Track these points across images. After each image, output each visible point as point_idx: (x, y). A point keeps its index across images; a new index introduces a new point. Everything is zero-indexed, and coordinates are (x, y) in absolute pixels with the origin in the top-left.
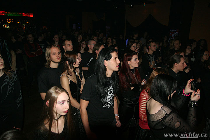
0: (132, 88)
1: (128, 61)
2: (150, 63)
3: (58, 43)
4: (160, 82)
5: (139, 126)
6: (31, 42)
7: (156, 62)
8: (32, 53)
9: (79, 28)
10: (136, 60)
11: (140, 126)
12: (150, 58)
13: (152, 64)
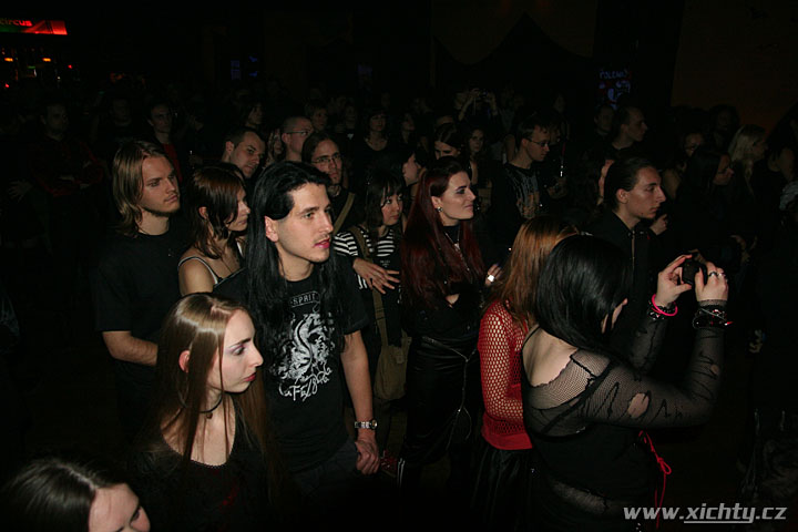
0: (453, 299)
1: (433, 199)
2: (520, 200)
3: (166, 135)
4: (575, 267)
5: (486, 443)
6: (54, 137)
7: (544, 197)
8: (65, 178)
9: (255, 75)
10: (461, 192)
11: (490, 441)
12: (521, 181)
13: (529, 205)
